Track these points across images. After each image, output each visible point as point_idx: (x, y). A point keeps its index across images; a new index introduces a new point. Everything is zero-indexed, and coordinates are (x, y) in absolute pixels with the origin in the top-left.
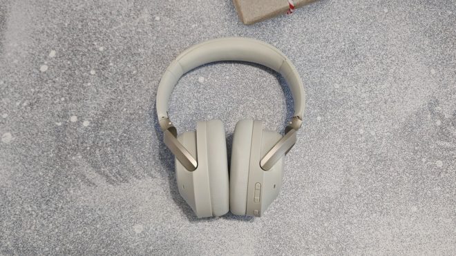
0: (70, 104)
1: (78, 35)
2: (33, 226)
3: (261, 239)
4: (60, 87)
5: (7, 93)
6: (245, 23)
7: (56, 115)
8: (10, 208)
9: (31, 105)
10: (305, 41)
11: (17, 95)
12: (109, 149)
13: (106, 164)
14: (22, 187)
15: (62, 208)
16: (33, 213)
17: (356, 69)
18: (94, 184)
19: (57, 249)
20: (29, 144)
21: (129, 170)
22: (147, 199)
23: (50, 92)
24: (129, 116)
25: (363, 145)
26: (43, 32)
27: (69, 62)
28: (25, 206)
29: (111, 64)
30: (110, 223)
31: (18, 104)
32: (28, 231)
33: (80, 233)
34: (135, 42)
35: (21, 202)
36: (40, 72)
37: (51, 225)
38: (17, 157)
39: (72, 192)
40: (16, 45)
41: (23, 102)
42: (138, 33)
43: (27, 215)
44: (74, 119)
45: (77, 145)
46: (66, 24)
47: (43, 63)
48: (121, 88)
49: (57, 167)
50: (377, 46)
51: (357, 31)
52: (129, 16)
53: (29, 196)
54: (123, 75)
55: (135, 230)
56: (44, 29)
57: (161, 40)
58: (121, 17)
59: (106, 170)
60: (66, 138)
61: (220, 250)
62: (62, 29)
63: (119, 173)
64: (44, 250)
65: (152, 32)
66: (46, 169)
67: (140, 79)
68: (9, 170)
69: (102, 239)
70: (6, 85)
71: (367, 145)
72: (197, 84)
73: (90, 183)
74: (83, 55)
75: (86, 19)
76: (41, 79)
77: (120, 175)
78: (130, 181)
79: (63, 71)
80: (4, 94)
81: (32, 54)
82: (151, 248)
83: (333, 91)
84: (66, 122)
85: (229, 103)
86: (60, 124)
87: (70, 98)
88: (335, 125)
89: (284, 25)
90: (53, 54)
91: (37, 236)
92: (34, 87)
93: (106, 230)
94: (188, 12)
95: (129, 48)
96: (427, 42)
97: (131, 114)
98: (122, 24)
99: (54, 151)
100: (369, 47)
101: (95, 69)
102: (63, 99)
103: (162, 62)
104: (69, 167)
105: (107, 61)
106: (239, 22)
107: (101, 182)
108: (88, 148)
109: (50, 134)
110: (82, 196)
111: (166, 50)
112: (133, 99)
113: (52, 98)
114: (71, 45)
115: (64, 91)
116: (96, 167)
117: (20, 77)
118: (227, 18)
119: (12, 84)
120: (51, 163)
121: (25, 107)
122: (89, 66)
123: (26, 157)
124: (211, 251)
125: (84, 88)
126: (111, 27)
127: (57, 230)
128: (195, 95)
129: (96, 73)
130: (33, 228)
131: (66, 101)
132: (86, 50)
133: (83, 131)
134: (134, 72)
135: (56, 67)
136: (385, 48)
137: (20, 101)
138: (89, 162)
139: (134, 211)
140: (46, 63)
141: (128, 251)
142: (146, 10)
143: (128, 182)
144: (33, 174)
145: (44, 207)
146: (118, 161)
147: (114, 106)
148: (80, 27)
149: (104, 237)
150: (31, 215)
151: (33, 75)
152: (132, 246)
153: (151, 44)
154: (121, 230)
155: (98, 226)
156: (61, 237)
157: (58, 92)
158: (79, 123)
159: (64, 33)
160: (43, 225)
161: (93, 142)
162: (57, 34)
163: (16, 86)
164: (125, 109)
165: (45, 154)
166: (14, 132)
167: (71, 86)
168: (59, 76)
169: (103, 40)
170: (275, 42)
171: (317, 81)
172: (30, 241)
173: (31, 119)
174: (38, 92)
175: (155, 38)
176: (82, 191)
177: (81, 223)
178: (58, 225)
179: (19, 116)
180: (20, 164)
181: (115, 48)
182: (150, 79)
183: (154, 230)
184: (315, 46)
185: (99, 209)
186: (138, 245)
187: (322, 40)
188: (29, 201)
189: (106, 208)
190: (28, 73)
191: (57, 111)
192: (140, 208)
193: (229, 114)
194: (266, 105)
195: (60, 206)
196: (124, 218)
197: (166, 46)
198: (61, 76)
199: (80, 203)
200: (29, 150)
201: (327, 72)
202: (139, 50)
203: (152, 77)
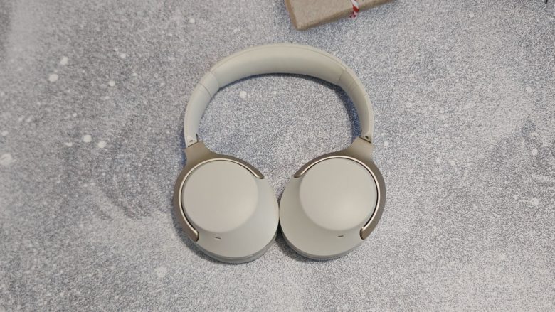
0: (84, 120)
1: (95, 40)
2: (34, 266)
3: (311, 289)
4: (72, 101)
5: (8, 106)
6: (299, 27)
7: (66, 134)
8: (6, 244)
9: (36, 121)
10: (371, 50)
11: (20, 109)
12: (129, 175)
13: (125, 193)
14: (22, 219)
15: (69, 245)
16: (35, 250)
17: (434, 85)
18: (109, 217)
19: (62, 294)
20: (33, 168)
21: (153, 202)
23: (60, 106)
24: (154, 136)
25: (440, 177)
26: (53, 35)
27: (84, 72)
28: (25, 241)
29: (135, 74)
30: (126, 264)
31: (21, 119)
32: (28, 272)
33: (90, 275)
34: (164, 49)
35: (20, 236)
36: (49, 82)
38: (17, 183)
39: (82, 225)
40: (21, 50)
41: (26, 118)
42: (168, 38)
43: (27, 252)
44: (87, 139)
45: (91, 170)
46: (82, 26)
47: (52, 72)
48: (145, 103)
49: (66, 195)
50: (460, 57)
51: (435, 40)
52: (158, 18)
53: (30, 230)
54: (148, 88)
55: (157, 273)
56: (54, 31)
57: (196, 47)
58: (148, 18)
59: (125, 201)
60: (77, 162)
61: (259, 300)
62: (77, 32)
63: (139, 204)
64: (46, 295)
65: (185, 36)
66: (52, 198)
67: (169, 92)
68: (7, 198)
69: (117, 284)
70: (7, 97)
71: (445, 177)
72: (237, 99)
73: (104, 216)
74: (101, 63)
75: (106, 21)
76: (50, 91)
77: (141, 207)
78: (153, 214)
79: (76, 82)
80: (4, 107)
81: (40, 61)
82: (176, 296)
83: (405, 112)
84: (78, 143)
85: (276, 123)
86: (70, 145)
87: (84, 114)
88: (406, 153)
89: (346, 32)
90: (64, 61)
91: (38, 278)
92: (41, 100)
93: (122, 273)
94: (229, 13)
95: (157, 56)
96: (522, 54)
97: (157, 134)
98: (149, 27)
99: (61, 176)
100: (450, 59)
101: (115, 80)
102: (75, 115)
103: (196, 72)
104: (79, 196)
105: (130, 70)
106: (291, 26)
107: (118, 214)
108: (104, 174)
109: (58, 155)
110: (95, 231)
111: (202, 59)
112: (159, 116)
113: (62, 113)
114: (87, 51)
115: (77, 105)
116: (112, 196)
117: (25, 88)
118: (277, 21)
119: (15, 97)
120: (58, 190)
121: (30, 124)
122: (107, 76)
123: (28, 183)
124: (250, 301)
125: (101, 102)
126: (136, 31)
127: (62, 271)
128: (235, 113)
129: (116, 84)
130: (33, 268)
131: (78, 117)
132: (105, 57)
133: (98, 154)
134: (162, 84)
135: (68, 77)
136: (470, 60)
137: (24, 116)
138: (104, 190)
139: (157, 250)
140: (56, 71)
141: (148, 299)
142: (178, 11)
143: (150, 216)
144: (36, 204)
145: (47, 243)
146: (139, 190)
147: (137, 125)
148: (98, 30)
149: (119, 282)
150: (32, 252)
151: (40, 86)
152: (153, 293)
153: (183, 51)
154: (141, 273)
155: (112, 268)
156: (67, 281)
157: (69, 107)
158: (93, 144)
159: (79, 37)
160: (45, 265)
161: (110, 167)
162: (71, 37)
163: (19, 98)
164: (150, 129)
165: (51, 179)
166: (14, 153)
167: (85, 99)
168: (71, 87)
169: (125, 46)
170: (335, 50)
171: (385, 98)
172: (29, 283)
173: (36, 138)
174: (46, 106)
175: (188, 44)
176: (94, 225)
177: (92, 263)
178: (64, 265)
179: (22, 134)
180: (21, 191)
181: (140, 56)
182: (181, 93)
183: (180, 273)
184: (383, 56)
185: (115, 247)
186: (160, 292)
187: (392, 50)
188: (30, 235)
189: (123, 246)
190: (35, 83)
191: (67, 129)
192: (164, 246)
193: (276, 136)
194: (322, 126)
195: (67, 242)
196: (144, 258)
197: (201, 54)
198: (74, 87)
199: (91, 239)
200: (32, 174)
201: (397, 88)
202: (169, 58)
203: (183, 91)
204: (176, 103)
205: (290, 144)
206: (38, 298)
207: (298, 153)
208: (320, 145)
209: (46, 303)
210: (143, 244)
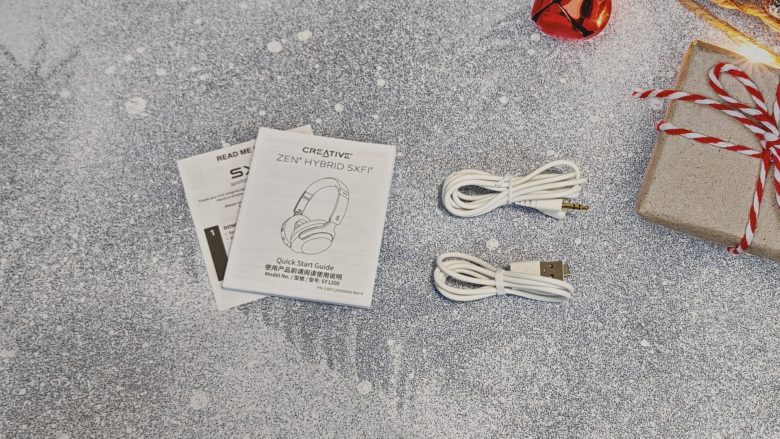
1: (364, 37)
2: (57, 266)
4: (274, 93)
5: (192, 41)
6: (642, 211)
7: (231, 129)
8: (50, 211)
9: (210, 85)
10: (722, 318)
11: (203, 56)
14: (93, 195)
15: (120, 273)
16: (75, 246)
18: (196, 275)
19: (59, 328)
20: (158, 141)
22: (250, 365)
23: (253, 88)
27: (317, 66)
28: (73, 225)
29: (376, 117)
30: (166, 354)
31: (194, 69)
32: (45, 267)
33: (112, 332)
35: (73, 215)
36: (265, 48)
37: (82, 284)
38: (126, 145)
39: (155, 260)
41: (202, 73)
42: (455, 100)
43: (64, 241)
46: (361, 7)
47: (279, 38)
49: (168, 206)
52: (463, 65)
53: (91, 216)
55: (192, 399)
57: (480, 137)
58: (450, 57)
64: (40, 314)
65: (477, 114)
66: (148, 196)
68: (97, 155)
69: (133, 371)
70: (201, 29)
73: (191, 269)
74: (346, 71)
75: (396, 22)
76: (257, 60)
78: (251, 315)
79: (298, 72)
80: (187, 39)
81: (276, 13)
85: (506, 317)
89: (706, 264)
90: (305, 35)
91: (49, 285)
92: (237, 64)
93: (151, 362)
94: (561, 125)
95: (423, 113)
98: (442, 69)
102: (263, 113)
105: (374, 107)
106: (632, 200)
110: (163, 279)
113: (250, 99)
114: (342, 43)
115: (274, 103)
117: (231, 33)
118: (618, 180)
119: (210, 36)
120: (164, 193)
121: (200, 82)
122: (341, 94)
123: (138, 155)
126: (423, 62)
127: (83, 300)
129: (344, 112)
130: (55, 267)
132: (357, 68)
135: (294, 59)
137: (200, 68)
139: (217, 367)
140: (284, 41)
141: (154, 422)
142: (497, 74)
143: (246, 313)
144: (125, 188)
145: (96, 249)
148: (377, 27)
149: (139, 369)
150: (70, 246)
151: (251, 45)
152: (166, 420)
153: (461, 131)
154: (173, 380)
155: (146, 345)
156: (80, 316)
157: (264, 97)
159: (347, 19)
160: (71, 275)
162: (336, 11)
163: (214, 42)
166: (152, 106)
167: (291, 104)
168: (286, 74)
169: (394, 71)
170: (669, 278)
171: (690, 402)
172: (33, 282)
173: (193, 106)
174: (237, 75)
175: (474, 126)
176: (170, 272)
177: (127, 318)
178: (92, 294)
179: (181, 88)
180: (120, 158)
181: (402, 98)
182: (414, 182)
183: (220, 422)
184: (733, 339)
185: (170, 320)
186: (176, 426)
187: (753, 340)
188: (84, 222)
189: (181, 327)
190: (247, 36)
191: (239, 124)
192: (230, 369)
193: (493, 334)
194: (567, 370)
195: (120, 267)
196: (193, 364)
197: (480, 151)
198: (289, 77)
199: (152, 286)
200: (151, 148)
201: (719, 400)
202: (435, 127)
203: (418, 182)
204: (398, 191)
205: (503, 361)
206: (29, 309)
207: (504, 382)
208: (544, 396)
209: (32, 324)
210: (208, 344)
